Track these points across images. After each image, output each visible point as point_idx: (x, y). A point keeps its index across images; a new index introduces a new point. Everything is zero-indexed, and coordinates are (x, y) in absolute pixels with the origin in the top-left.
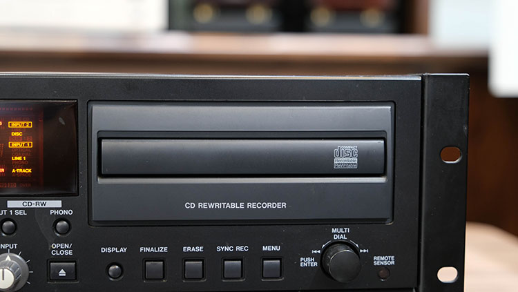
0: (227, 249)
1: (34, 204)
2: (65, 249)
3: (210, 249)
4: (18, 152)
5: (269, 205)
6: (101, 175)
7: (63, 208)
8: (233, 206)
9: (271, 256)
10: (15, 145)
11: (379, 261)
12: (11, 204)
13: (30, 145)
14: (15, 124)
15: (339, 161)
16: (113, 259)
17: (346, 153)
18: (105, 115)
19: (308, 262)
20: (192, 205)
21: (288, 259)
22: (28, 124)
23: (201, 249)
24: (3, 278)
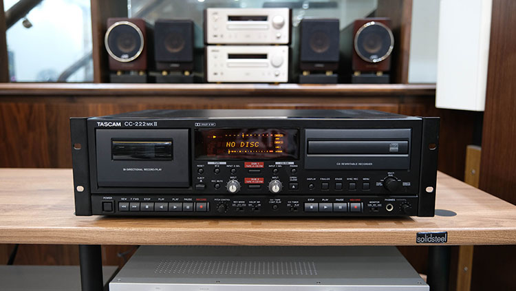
0: (351, 179)
1: (284, 163)
2: (294, 179)
3: (345, 179)
4: (278, 145)
5: (366, 164)
6: (308, 153)
7: (295, 164)
8: (354, 164)
9: (366, 181)
10: (277, 142)
11: (405, 184)
12: (276, 163)
13: (282, 142)
14: (277, 135)
15: (392, 149)
16: (311, 182)
17: (394, 145)
18: (309, 132)
19: (379, 184)
20: (339, 164)
21: (372, 183)
22: (282, 136)
23: (341, 179)
24: (276, 188)
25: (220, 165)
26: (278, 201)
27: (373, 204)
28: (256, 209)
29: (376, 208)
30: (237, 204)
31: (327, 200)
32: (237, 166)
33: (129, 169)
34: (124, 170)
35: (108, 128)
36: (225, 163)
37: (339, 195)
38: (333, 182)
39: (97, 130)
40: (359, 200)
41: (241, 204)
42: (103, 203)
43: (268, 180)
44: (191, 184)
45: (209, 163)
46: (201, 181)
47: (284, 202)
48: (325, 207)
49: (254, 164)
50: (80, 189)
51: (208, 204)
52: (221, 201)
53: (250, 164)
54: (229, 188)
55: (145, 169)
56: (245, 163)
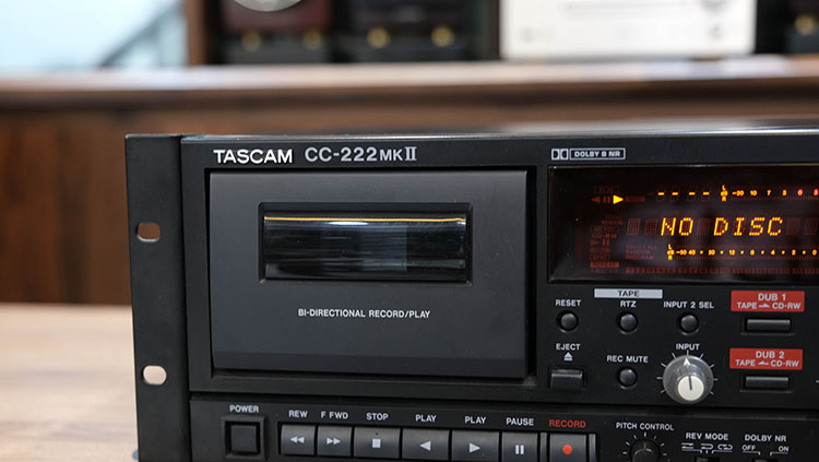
25: (639, 301)
30: (697, 443)
32: (704, 305)
33: (319, 312)
34: (302, 312)
35: (250, 169)
36: (657, 294)
39: (212, 176)
41: (716, 443)
42: (229, 424)
44: (531, 367)
45: (600, 293)
46: (568, 357)
49: (770, 300)
50: (155, 375)
51: (593, 438)
52: (639, 431)
53: (755, 299)
54: (674, 384)
55: (371, 313)
56: (733, 293)
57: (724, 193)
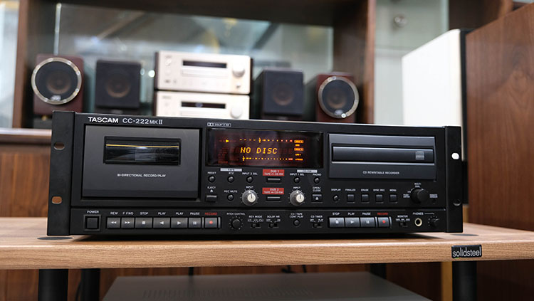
0: (377, 190)
1: (307, 171)
2: (318, 189)
3: (371, 190)
4: (298, 152)
5: (393, 173)
6: (333, 160)
7: (318, 173)
8: (380, 173)
9: (393, 193)
10: (297, 149)
11: (432, 196)
12: (298, 171)
13: (302, 149)
14: (297, 141)
15: (418, 157)
16: (336, 193)
17: (420, 154)
18: (334, 137)
19: (406, 196)
20: (366, 172)
21: (399, 194)
22: (302, 142)
23: (367, 190)
24: (300, 198)
25: (235, 172)
26: (300, 215)
27: (401, 218)
28: (276, 225)
29: (405, 223)
30: (253, 219)
31: (353, 214)
32: (255, 174)
33: (125, 175)
34: (119, 175)
35: (102, 124)
36: (241, 170)
37: (366, 208)
38: (358, 194)
39: (87, 127)
40: (387, 214)
41: (258, 219)
42: (87, 217)
43: (289, 190)
44: (199, 195)
45: (222, 170)
46: (212, 191)
47: (307, 217)
48: (352, 222)
49: (274, 172)
50: (57, 200)
51: (219, 218)
52: (234, 216)
53: (269, 172)
54: (246, 198)
55: (145, 175)
56: (264, 170)
57: (260, 140)
